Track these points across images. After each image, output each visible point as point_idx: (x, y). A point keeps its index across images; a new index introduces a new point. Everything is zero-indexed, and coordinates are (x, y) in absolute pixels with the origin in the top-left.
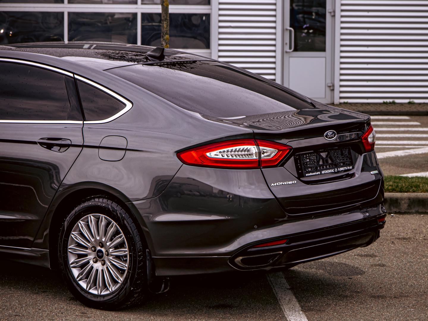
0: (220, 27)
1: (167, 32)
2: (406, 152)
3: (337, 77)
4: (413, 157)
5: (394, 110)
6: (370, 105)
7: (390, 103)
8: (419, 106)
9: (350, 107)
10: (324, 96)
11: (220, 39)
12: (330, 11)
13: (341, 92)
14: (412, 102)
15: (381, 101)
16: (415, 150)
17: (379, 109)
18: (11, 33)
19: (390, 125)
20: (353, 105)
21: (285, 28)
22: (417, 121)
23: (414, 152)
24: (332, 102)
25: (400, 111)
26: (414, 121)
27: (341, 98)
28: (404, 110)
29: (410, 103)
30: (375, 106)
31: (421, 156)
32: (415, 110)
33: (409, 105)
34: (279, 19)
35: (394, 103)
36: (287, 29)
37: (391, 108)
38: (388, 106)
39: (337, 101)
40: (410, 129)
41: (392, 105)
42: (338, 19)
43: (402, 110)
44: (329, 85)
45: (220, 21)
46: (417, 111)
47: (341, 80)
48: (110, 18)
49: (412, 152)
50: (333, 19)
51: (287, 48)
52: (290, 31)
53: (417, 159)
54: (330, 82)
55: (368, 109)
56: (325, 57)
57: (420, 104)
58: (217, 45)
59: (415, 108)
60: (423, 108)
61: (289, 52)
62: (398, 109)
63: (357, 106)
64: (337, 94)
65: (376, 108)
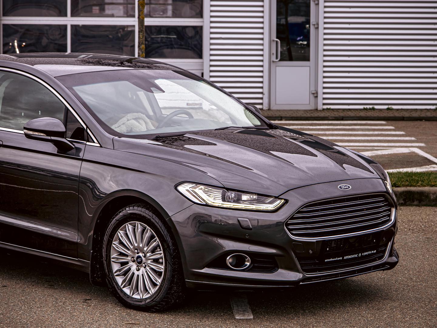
0: (211, 39)
1: (142, 42)
2: (373, 153)
3: (320, 85)
4: (379, 157)
5: (372, 115)
6: (351, 111)
7: (370, 109)
8: (396, 112)
9: (332, 112)
10: (308, 103)
11: (211, 50)
12: (314, 23)
13: (324, 99)
14: (391, 108)
15: (362, 107)
16: (382, 151)
17: (358, 114)
18: (24, 44)
19: (366, 129)
20: (335, 110)
21: (272, 39)
22: (392, 125)
23: (381, 152)
24: (316, 108)
25: (378, 116)
26: (389, 126)
27: (324, 104)
28: (382, 115)
29: (388, 109)
30: (355, 112)
31: (386, 156)
32: (392, 115)
33: (388, 111)
34: (266, 31)
35: (373, 109)
36: (273, 41)
37: (369, 114)
38: (367, 112)
39: (320, 107)
40: (383, 133)
41: (371, 111)
42: (321, 31)
43: (379, 116)
44: (313, 92)
45: (211, 33)
46: (394, 116)
47: (324, 88)
48: (121, 30)
49: (379, 153)
50: (317, 31)
51: (274, 58)
52: (277, 42)
53: (382, 159)
54: (314, 89)
55: (348, 114)
56: (310, 67)
57: (398, 110)
58: (209, 55)
59: (392, 114)
60: (400, 113)
61: (276, 61)
62: (376, 114)
63: (338, 112)
64: (320, 101)
65: (355, 113)
